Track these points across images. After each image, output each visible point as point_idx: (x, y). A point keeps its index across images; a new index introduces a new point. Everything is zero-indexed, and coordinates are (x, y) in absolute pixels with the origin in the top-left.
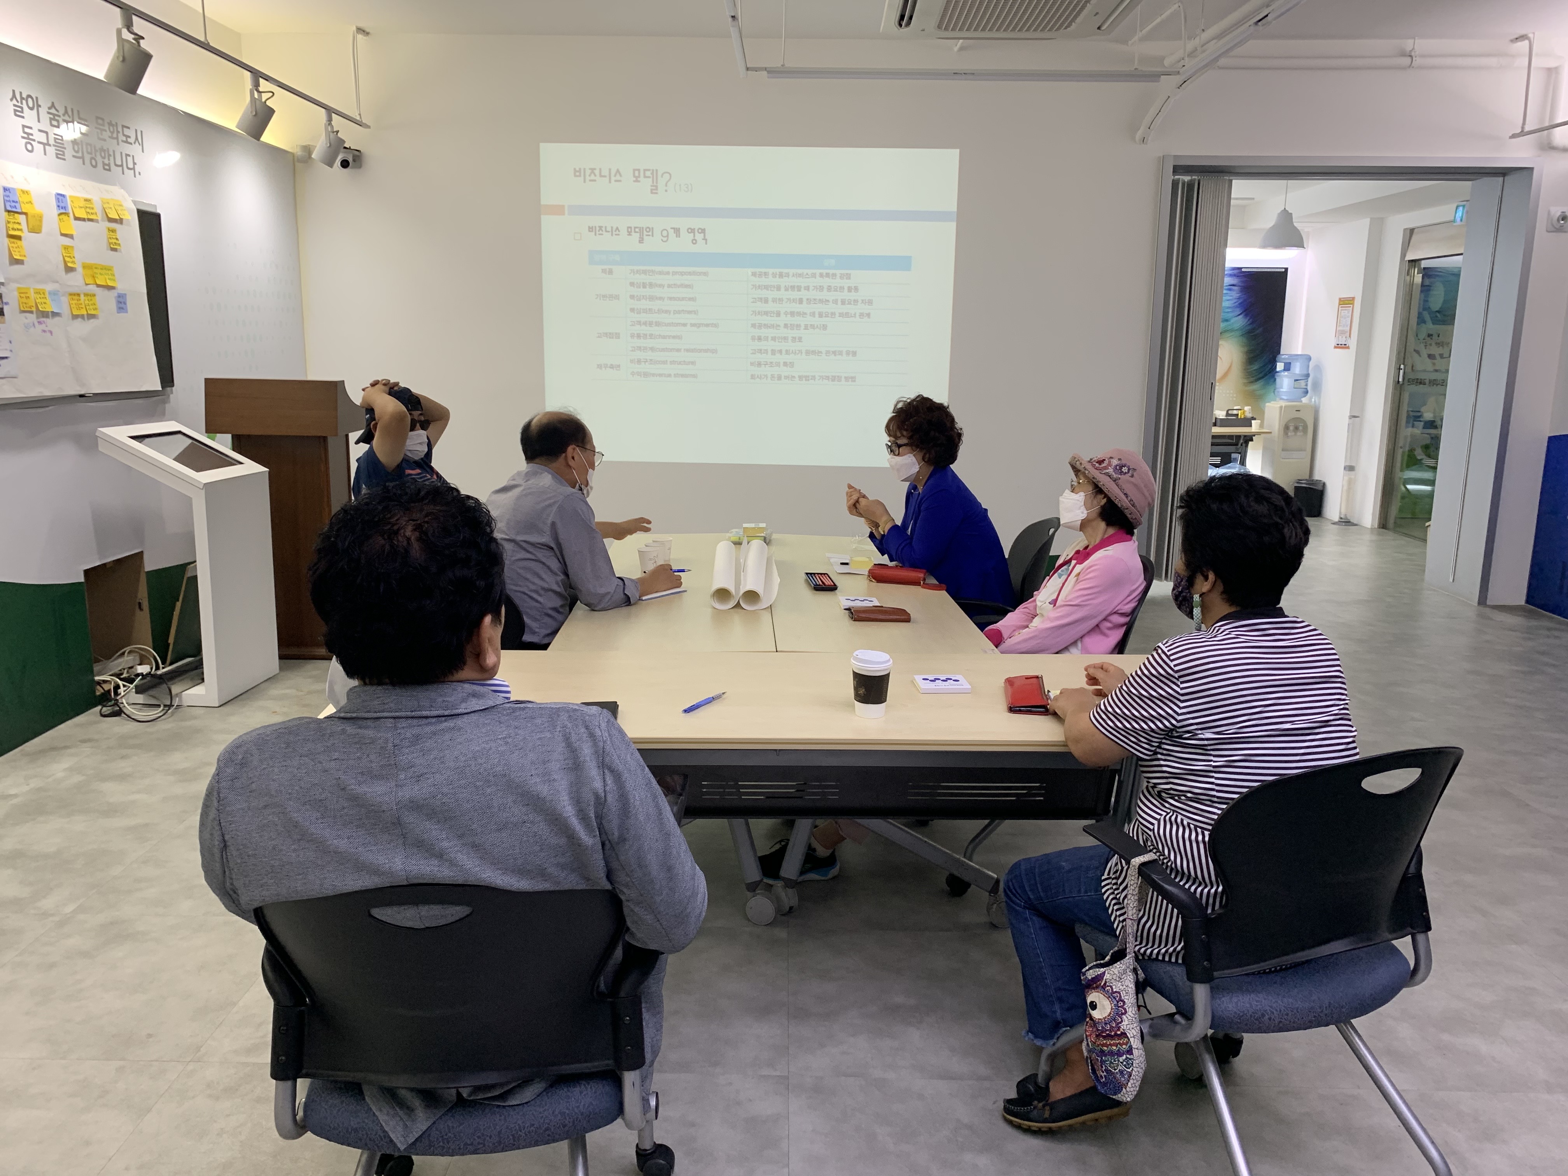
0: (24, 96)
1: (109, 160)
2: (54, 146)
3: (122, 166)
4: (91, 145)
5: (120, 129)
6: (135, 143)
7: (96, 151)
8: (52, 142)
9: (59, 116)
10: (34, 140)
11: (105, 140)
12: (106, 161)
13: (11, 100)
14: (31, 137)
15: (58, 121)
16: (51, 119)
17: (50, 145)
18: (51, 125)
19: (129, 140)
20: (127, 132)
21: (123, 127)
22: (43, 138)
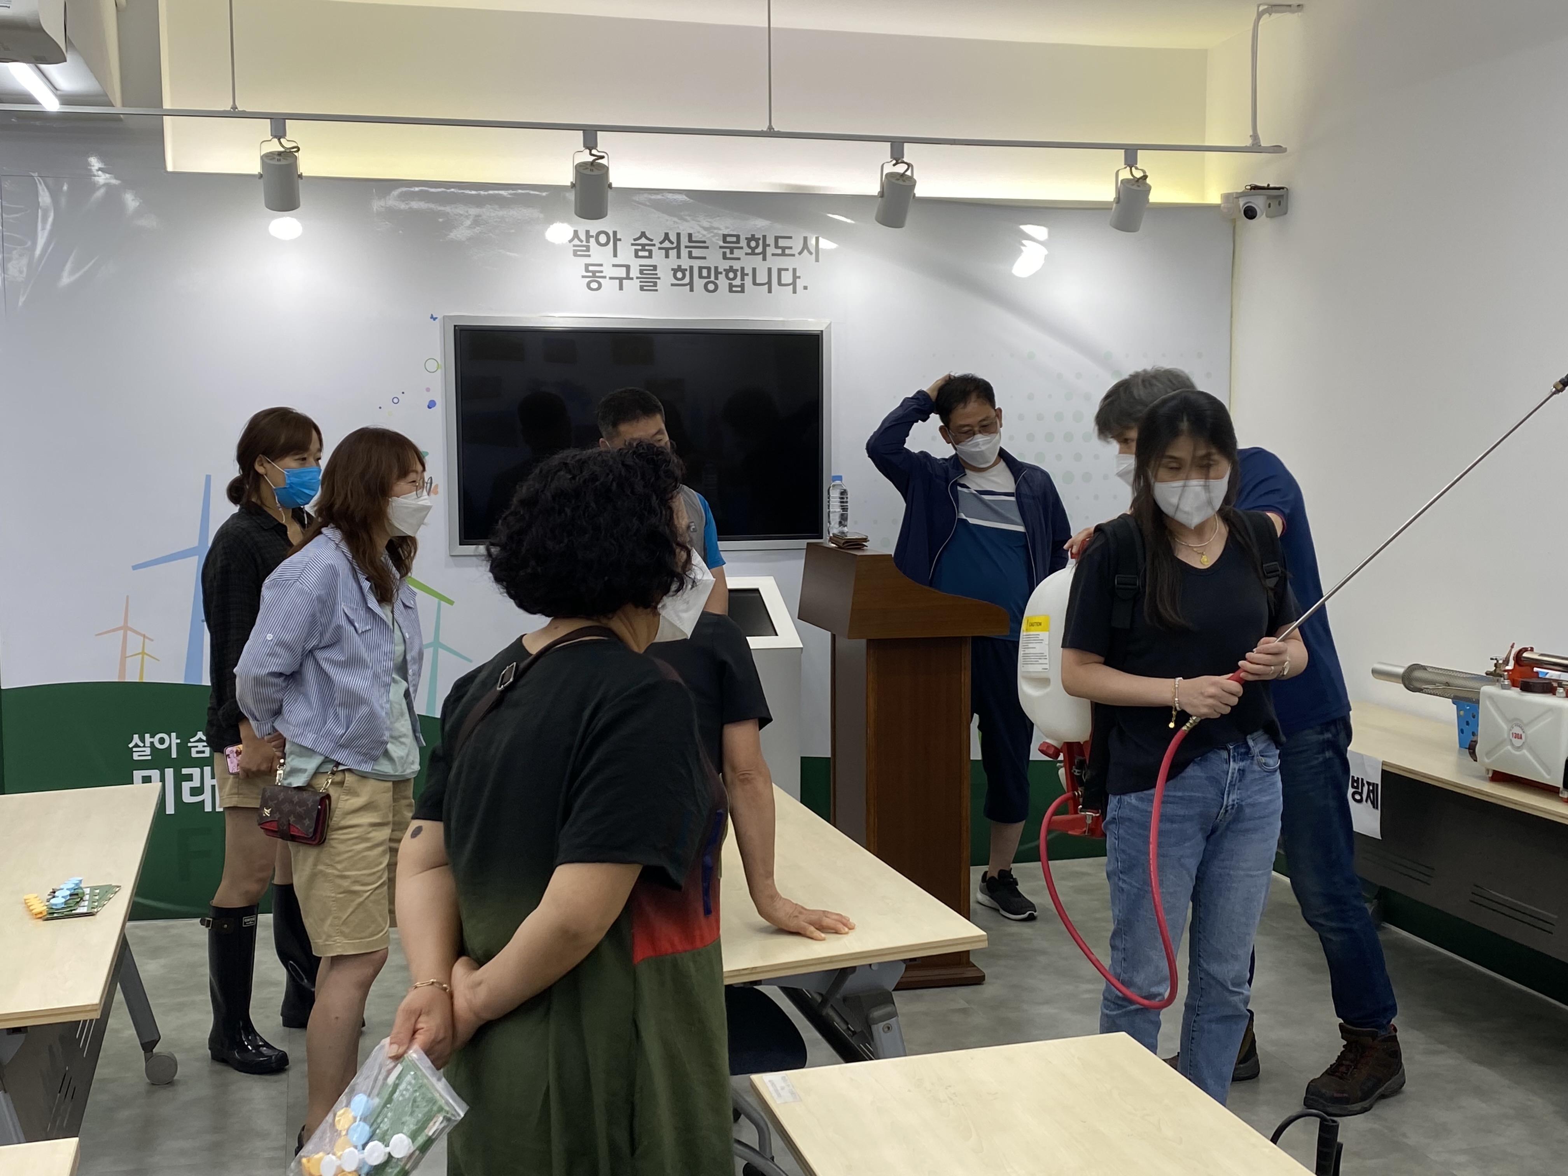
0: (593, 233)
1: (742, 279)
2: (637, 278)
3: (769, 283)
4: (709, 269)
6: (800, 253)
7: (717, 273)
8: (634, 273)
9: (654, 245)
10: (605, 277)
11: (739, 259)
12: (737, 282)
13: (570, 242)
14: (597, 274)
15: (650, 252)
16: (636, 251)
17: (632, 279)
18: (637, 256)
19: (787, 251)
20: (782, 243)
21: (777, 239)
22: (622, 272)
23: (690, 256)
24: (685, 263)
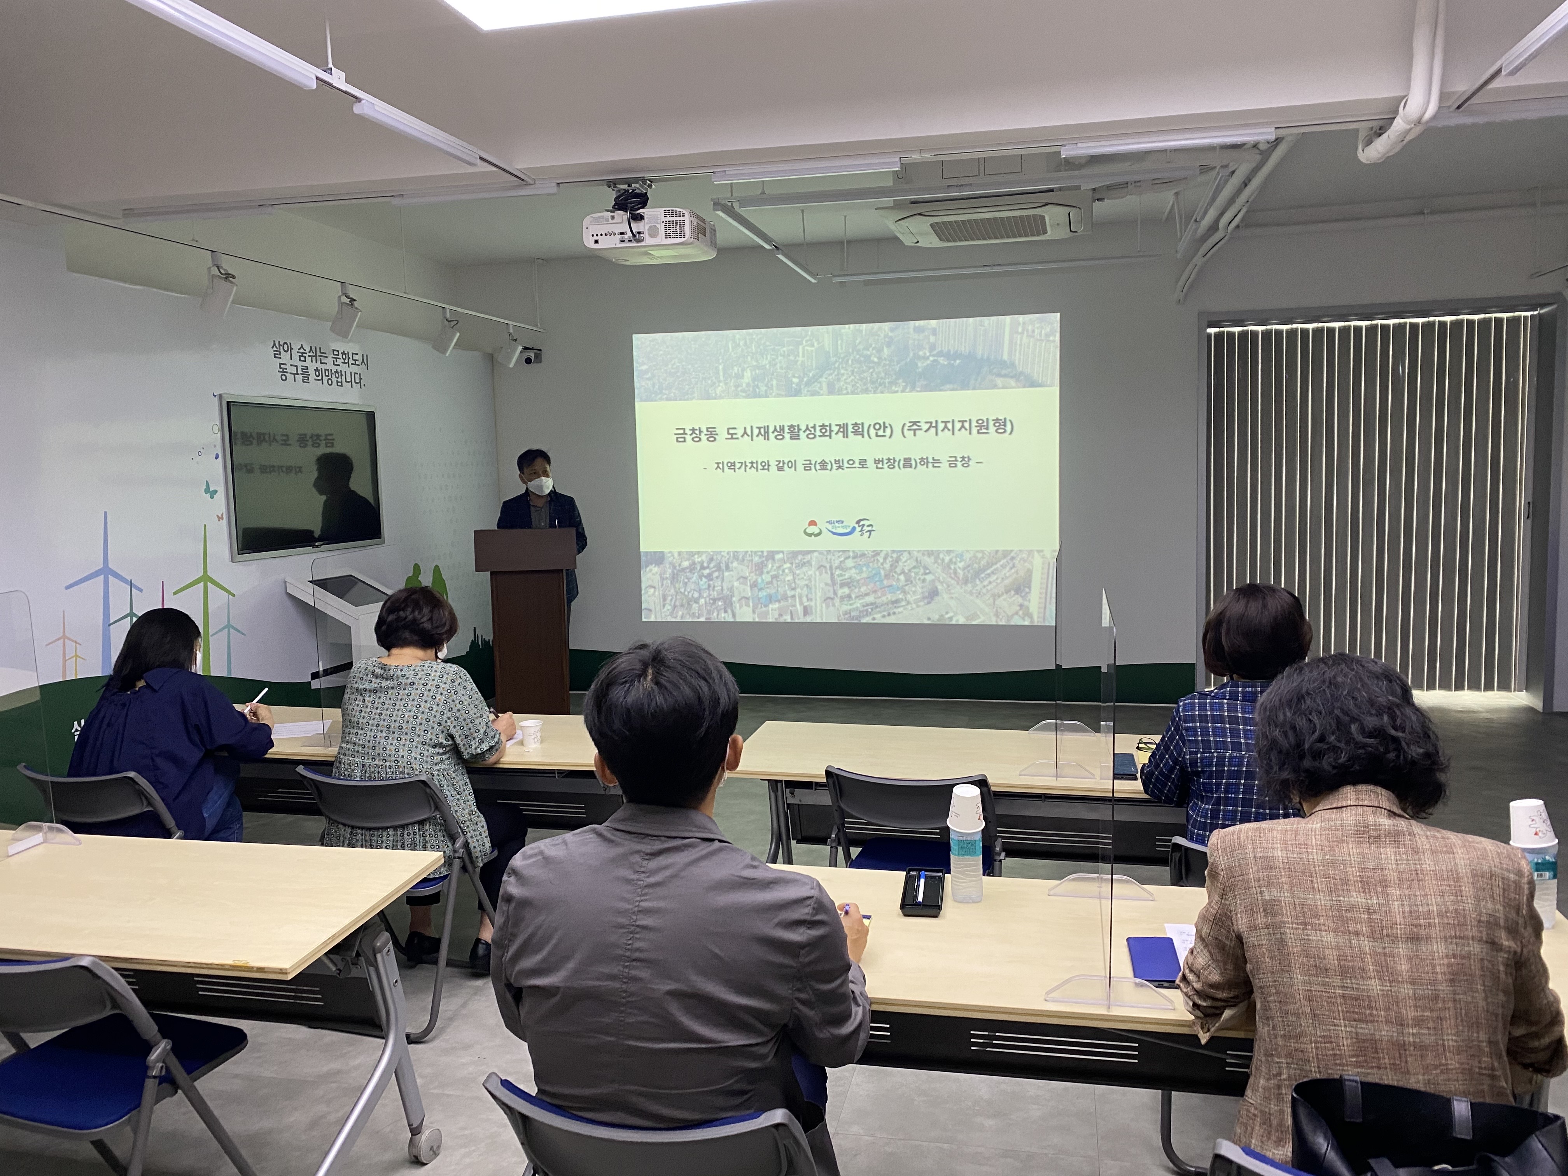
0: (282, 344)
1: (342, 378)
2: (301, 374)
3: (351, 381)
4: (328, 370)
5: (350, 356)
6: (362, 364)
7: (332, 374)
8: (300, 372)
9: (306, 353)
10: (287, 372)
11: (339, 365)
12: (339, 380)
13: (273, 347)
14: (285, 370)
15: (305, 357)
16: (300, 356)
17: (299, 374)
18: (300, 360)
19: (357, 363)
20: (355, 357)
21: (353, 354)
22: (294, 370)
23: (321, 363)
24: (320, 366)
